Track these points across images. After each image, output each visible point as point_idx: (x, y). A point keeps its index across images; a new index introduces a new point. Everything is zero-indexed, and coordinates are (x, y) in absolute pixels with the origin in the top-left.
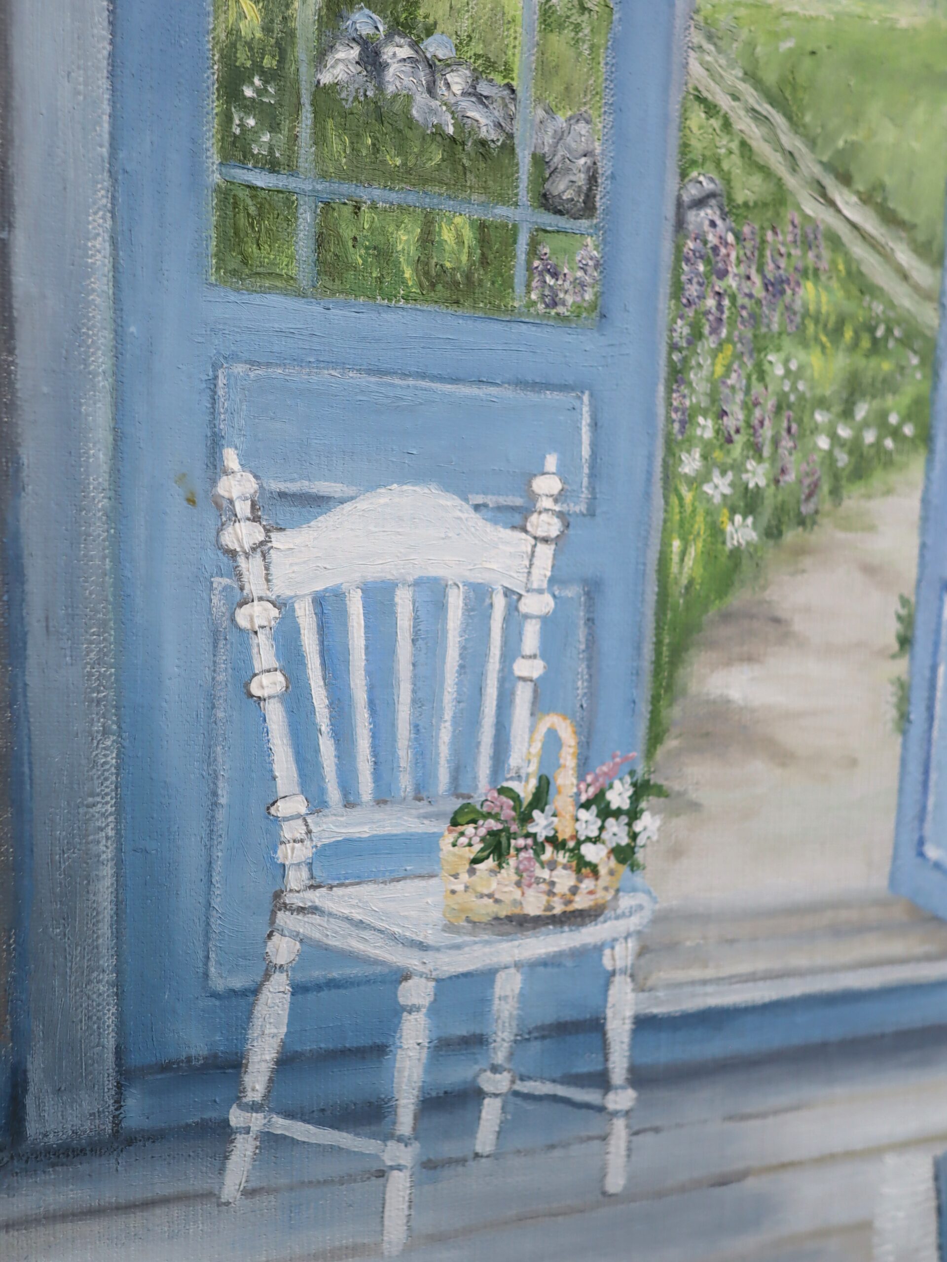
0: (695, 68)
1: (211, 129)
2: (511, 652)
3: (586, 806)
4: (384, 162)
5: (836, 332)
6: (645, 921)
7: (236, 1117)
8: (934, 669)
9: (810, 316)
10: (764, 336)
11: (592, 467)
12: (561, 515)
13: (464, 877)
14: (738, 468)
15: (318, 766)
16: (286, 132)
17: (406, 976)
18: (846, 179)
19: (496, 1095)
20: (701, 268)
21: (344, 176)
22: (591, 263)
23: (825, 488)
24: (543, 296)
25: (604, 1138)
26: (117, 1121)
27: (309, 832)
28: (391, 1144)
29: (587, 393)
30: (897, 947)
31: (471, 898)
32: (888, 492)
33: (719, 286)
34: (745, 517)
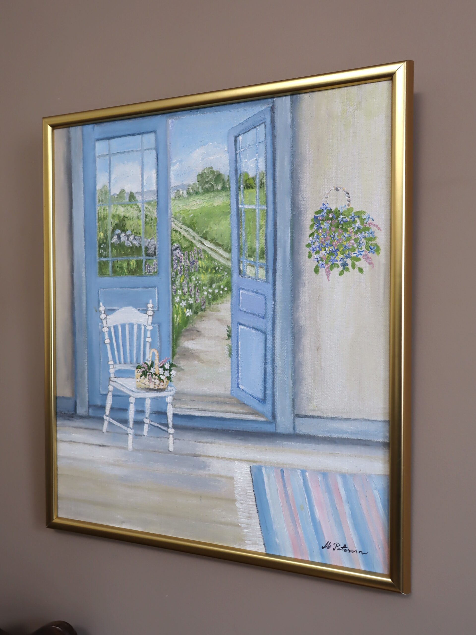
0: (173, 225)
1: (98, 253)
2: (145, 337)
3: (161, 367)
4: (121, 253)
5: (207, 270)
6: (174, 393)
7: (105, 417)
8: (238, 342)
9: (201, 268)
10: (191, 273)
11: (158, 301)
12: (153, 311)
13: (139, 379)
14: (187, 300)
15: (115, 356)
16: (107, 251)
17: (130, 396)
18: (206, 239)
19: (147, 424)
20: (177, 261)
21: (116, 257)
22: (156, 264)
23: (207, 303)
24: (148, 271)
25: (168, 438)
26: (88, 413)
27: (114, 367)
28: (129, 429)
29: (156, 288)
30: (234, 409)
31: (140, 383)
32: (222, 303)
33: (181, 264)
34: (189, 310)
